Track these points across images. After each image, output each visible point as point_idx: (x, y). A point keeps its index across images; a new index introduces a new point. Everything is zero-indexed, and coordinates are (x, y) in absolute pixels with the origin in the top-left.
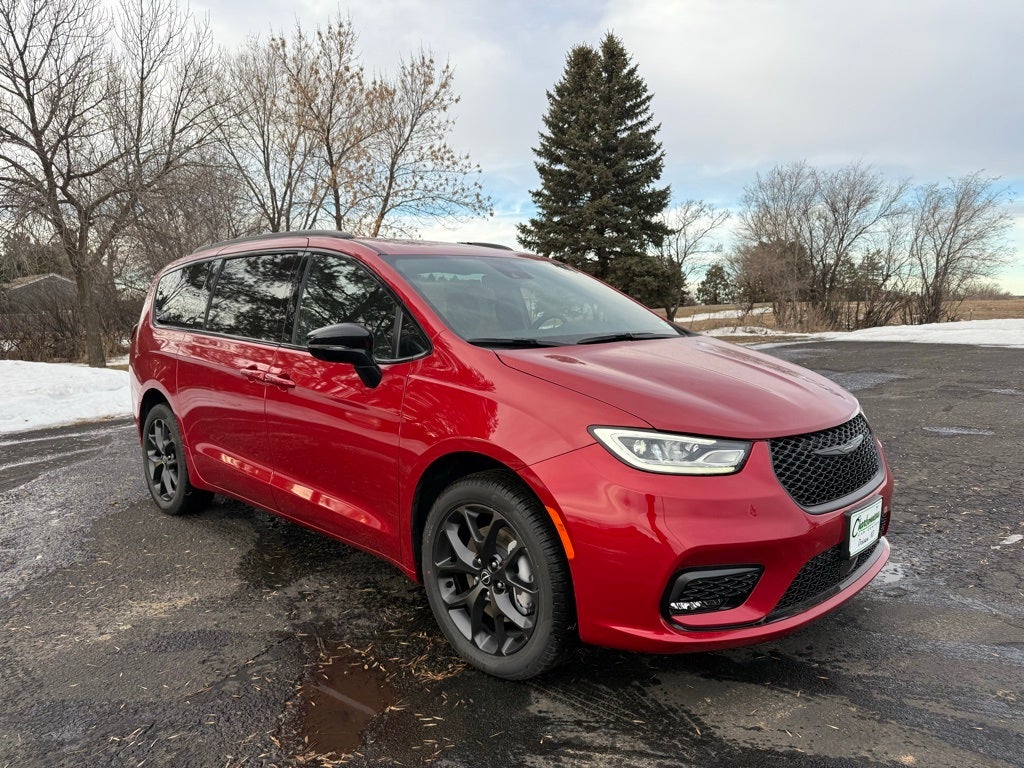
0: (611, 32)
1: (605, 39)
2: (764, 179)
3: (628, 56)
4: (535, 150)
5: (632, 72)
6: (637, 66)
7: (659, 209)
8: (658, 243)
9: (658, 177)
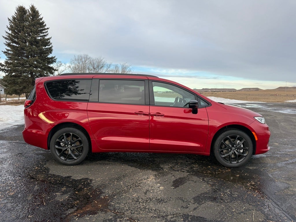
0: (33, 4)
1: (31, 6)
2: (77, 58)
3: (40, 14)
4: (4, 37)
5: (41, 19)
6: (43, 17)
7: (52, 63)
8: (52, 73)
9: (51, 53)
